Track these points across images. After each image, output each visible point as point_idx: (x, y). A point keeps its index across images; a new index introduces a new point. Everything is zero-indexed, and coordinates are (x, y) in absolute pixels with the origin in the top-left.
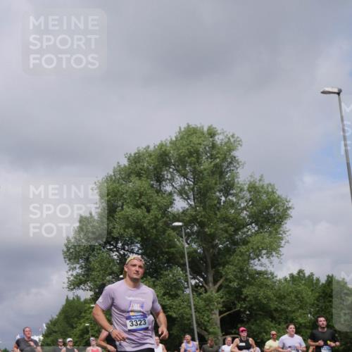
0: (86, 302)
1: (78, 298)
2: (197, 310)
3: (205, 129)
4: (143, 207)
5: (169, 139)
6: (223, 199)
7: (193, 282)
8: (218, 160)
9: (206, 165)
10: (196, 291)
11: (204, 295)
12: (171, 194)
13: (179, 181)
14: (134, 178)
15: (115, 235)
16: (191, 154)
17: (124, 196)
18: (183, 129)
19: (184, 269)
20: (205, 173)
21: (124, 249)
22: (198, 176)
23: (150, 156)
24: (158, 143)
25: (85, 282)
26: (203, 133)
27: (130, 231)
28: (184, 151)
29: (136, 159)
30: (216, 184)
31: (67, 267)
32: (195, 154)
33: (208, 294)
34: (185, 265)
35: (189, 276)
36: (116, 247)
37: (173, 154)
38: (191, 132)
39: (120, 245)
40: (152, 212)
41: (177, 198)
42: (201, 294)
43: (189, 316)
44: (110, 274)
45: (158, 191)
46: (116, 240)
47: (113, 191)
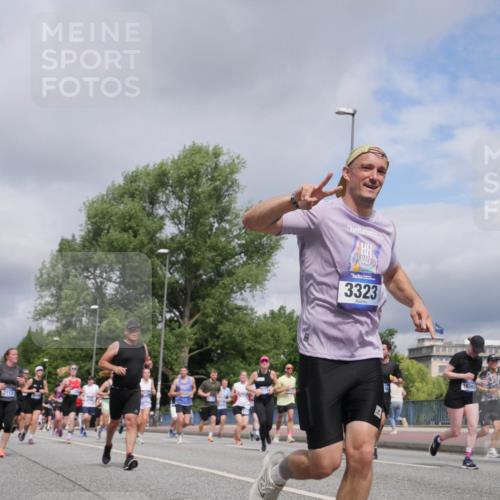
2: (166, 347)
3: (211, 149)
4: (130, 231)
5: (171, 157)
6: (216, 225)
7: (168, 316)
8: (218, 183)
9: (205, 187)
10: (169, 326)
11: (178, 331)
12: (162, 218)
13: (174, 204)
14: (126, 199)
16: (191, 175)
17: (113, 218)
18: (187, 147)
19: (161, 302)
20: (202, 196)
22: (194, 199)
23: (148, 175)
24: (158, 161)
26: (207, 153)
28: (184, 171)
29: (133, 179)
30: (211, 209)
31: (36, 295)
32: (195, 175)
33: (182, 329)
34: (162, 296)
35: (165, 309)
37: (173, 174)
38: (196, 151)
40: (139, 237)
41: (168, 222)
42: (173, 329)
43: (156, 354)
45: (150, 215)
47: (102, 213)
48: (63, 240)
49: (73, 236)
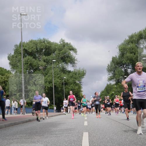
0: (113, 85)
1: (111, 84)
4: (133, 53)
5: (143, 29)
14: (130, 43)
15: (124, 63)
17: (127, 50)
21: (126, 67)
23: (136, 36)
24: (139, 31)
25: (113, 79)
27: (128, 61)
29: (131, 37)
31: (108, 74)
36: (123, 67)
37: (144, 35)
39: (125, 66)
40: (136, 55)
44: (121, 76)
46: (124, 64)
47: (124, 48)
48: (113, 57)
49: (116, 56)
